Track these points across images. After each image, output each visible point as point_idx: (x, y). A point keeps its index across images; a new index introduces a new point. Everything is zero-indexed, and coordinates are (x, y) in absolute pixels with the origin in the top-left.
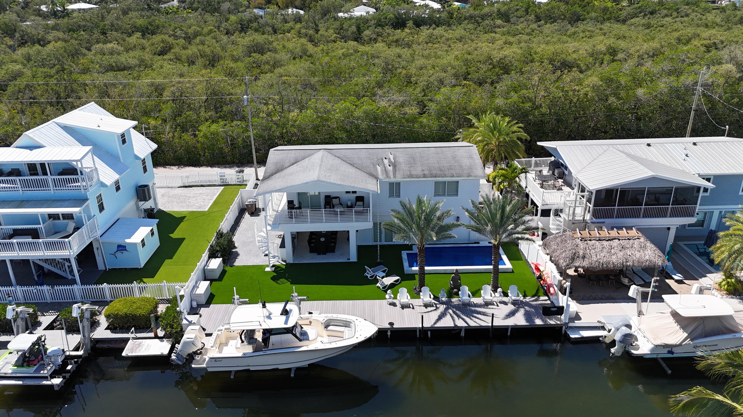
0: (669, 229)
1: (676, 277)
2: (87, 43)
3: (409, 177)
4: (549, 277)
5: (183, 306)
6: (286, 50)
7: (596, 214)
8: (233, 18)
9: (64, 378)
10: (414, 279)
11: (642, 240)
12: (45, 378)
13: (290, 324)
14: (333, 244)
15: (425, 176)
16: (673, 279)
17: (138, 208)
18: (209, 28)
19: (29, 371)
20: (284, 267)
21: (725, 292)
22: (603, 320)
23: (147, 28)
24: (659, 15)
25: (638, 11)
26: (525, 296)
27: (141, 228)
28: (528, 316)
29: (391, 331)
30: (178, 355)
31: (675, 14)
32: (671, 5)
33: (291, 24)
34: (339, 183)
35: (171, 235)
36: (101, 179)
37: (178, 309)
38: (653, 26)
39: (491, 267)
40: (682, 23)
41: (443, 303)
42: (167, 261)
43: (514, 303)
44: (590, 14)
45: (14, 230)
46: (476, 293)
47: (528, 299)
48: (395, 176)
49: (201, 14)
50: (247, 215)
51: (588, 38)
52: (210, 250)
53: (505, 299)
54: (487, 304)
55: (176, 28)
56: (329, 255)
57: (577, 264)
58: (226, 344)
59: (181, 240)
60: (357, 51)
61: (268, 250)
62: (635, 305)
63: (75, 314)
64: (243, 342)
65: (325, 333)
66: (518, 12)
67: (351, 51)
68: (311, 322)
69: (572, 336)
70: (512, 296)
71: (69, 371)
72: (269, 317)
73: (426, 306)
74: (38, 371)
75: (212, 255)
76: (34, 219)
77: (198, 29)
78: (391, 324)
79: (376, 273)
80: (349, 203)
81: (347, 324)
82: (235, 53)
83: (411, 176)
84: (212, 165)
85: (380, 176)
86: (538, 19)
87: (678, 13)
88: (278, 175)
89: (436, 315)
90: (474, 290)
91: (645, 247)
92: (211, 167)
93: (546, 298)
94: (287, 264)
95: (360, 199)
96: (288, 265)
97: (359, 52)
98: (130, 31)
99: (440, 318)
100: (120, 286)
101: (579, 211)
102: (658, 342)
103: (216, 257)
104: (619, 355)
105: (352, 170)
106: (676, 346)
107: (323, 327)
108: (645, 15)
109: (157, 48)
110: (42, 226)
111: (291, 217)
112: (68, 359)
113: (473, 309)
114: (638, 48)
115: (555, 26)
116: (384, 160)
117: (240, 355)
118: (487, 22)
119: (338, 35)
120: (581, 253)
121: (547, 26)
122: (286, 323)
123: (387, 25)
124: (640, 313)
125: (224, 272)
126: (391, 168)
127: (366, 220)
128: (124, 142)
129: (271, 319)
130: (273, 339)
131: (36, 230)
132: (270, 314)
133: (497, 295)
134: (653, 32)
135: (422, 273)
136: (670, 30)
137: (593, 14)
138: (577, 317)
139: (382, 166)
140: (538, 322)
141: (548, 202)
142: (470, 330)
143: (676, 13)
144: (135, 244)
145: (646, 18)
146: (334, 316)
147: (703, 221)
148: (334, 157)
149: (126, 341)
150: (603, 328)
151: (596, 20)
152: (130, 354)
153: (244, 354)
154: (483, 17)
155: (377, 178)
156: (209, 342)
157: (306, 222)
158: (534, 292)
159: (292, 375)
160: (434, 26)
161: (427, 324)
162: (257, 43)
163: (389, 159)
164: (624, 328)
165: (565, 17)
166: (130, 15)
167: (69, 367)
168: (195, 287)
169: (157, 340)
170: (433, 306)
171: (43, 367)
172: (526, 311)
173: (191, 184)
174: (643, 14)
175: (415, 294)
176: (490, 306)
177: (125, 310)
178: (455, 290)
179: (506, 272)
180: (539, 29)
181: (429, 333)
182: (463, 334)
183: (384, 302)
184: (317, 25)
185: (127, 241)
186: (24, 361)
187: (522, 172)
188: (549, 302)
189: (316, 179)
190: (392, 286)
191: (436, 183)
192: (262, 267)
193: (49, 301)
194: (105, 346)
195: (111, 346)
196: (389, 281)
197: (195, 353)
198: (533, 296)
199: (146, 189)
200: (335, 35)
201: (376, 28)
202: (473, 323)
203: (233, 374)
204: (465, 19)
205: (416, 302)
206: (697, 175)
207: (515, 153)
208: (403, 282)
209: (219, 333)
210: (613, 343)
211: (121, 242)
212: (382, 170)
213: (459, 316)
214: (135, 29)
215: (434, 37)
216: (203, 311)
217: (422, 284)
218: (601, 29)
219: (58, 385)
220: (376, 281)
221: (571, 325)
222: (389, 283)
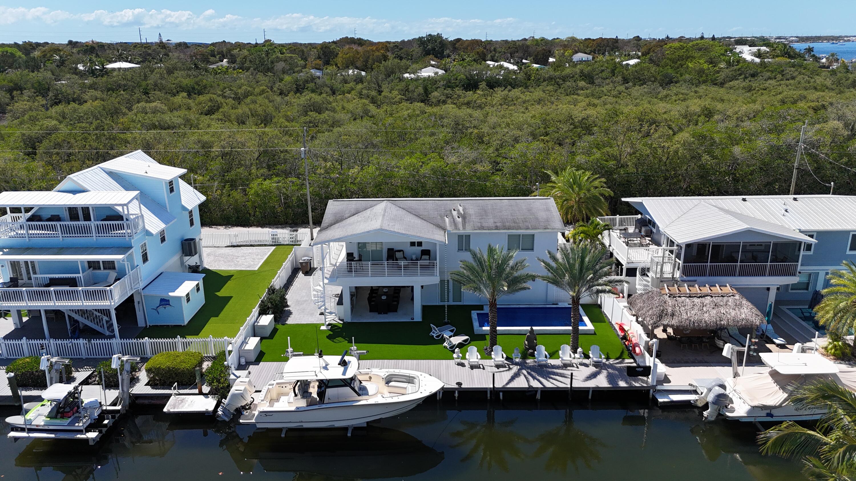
0: (768, 289)
1: (777, 341)
2: (127, 103)
3: (480, 229)
4: (634, 336)
5: (231, 360)
6: (346, 111)
7: (686, 272)
8: (287, 78)
9: (100, 432)
10: (485, 339)
11: (737, 297)
12: (80, 432)
13: (349, 375)
14: (396, 303)
15: (497, 228)
16: (774, 343)
17: (182, 263)
18: (262, 88)
19: (63, 423)
20: (341, 326)
21: (832, 357)
22: (695, 384)
23: (193, 88)
24: (761, 77)
25: (738, 73)
26: (608, 358)
27: (186, 282)
28: (611, 378)
29: (459, 392)
30: (224, 410)
31: (779, 76)
32: (775, 67)
33: (352, 84)
34: (403, 232)
35: (218, 294)
36: (147, 227)
37: (225, 363)
38: (754, 90)
39: (570, 328)
40: (787, 86)
41: (516, 364)
42: (213, 319)
43: (597, 365)
44: (684, 77)
45: (51, 279)
46: (553, 354)
47: (611, 361)
48: (464, 228)
49: (252, 74)
50: (301, 275)
51: (682, 101)
52: (260, 306)
53: (586, 361)
54: (565, 366)
55: (225, 88)
56: (390, 314)
57: (665, 322)
58: (278, 400)
59: (228, 299)
60: (423, 112)
61: (324, 305)
62: (730, 369)
63: (114, 366)
64: (296, 395)
65: (385, 390)
66: (604, 73)
67: (418, 112)
68: (370, 378)
69: (660, 400)
70: (594, 357)
71: (106, 425)
72: (326, 368)
73: (498, 366)
74: (72, 423)
75: (263, 312)
76: (72, 267)
77: (249, 89)
78: (459, 384)
79: (443, 333)
80: (414, 257)
81: (410, 380)
82: (289, 113)
83: (482, 228)
84: (262, 226)
85: (449, 228)
86: (626, 81)
87: (783, 75)
88: (337, 225)
89: (508, 375)
90: (552, 350)
91: (741, 305)
92: (262, 227)
93: (632, 361)
94: (344, 323)
95: (426, 253)
96: (345, 324)
97: (426, 113)
98: (174, 91)
99: (512, 379)
100: (163, 340)
101: (668, 268)
102: (756, 403)
103: (266, 314)
104: (713, 419)
105: (418, 221)
106: (774, 407)
107: (384, 382)
108: (746, 78)
109: (204, 107)
110: (81, 275)
111: (350, 271)
112: (104, 414)
113: (550, 370)
114: (737, 109)
115: (645, 89)
116: (453, 212)
117: (293, 408)
118: (568, 83)
119: (403, 97)
120: (670, 310)
121: (636, 88)
122: (344, 373)
123: (457, 86)
124: (736, 375)
125: (275, 331)
126: (460, 220)
127: (433, 275)
128: (172, 190)
129: (327, 369)
130: (330, 392)
131: (74, 279)
132: (327, 365)
133: (577, 356)
134: (755, 95)
135: (494, 332)
136: (774, 94)
137: (687, 76)
138: (666, 380)
139: (451, 217)
140: (622, 384)
141: (633, 260)
142: (546, 392)
143: (780, 76)
144: (179, 298)
145: (747, 81)
146: (397, 371)
147: (808, 284)
148: (399, 208)
149: (168, 396)
150: (695, 392)
151: (691, 82)
152: (172, 410)
153: (297, 408)
154: (564, 79)
155: (444, 229)
156: (258, 398)
157: (367, 276)
158: (618, 355)
159: (349, 435)
160: (509, 87)
161: (499, 384)
162: (314, 103)
163: (458, 211)
164: (717, 388)
165: (656, 79)
166: (176, 75)
167: (106, 422)
168: (245, 342)
169: (202, 396)
170: (505, 367)
171: (78, 419)
172: (608, 373)
173: (239, 244)
174: (743, 76)
175: (487, 354)
176: (569, 368)
177: (168, 364)
178: (530, 351)
179: (587, 333)
180: (626, 91)
181: (501, 394)
182: (538, 396)
183: (452, 362)
184: (380, 86)
185: (171, 294)
186: (58, 412)
187: (605, 229)
188: (635, 365)
189: (379, 227)
190: (461, 346)
191: (510, 236)
192: (316, 326)
193: (84, 357)
194: (146, 402)
195: (153, 402)
196: (457, 340)
197: (244, 408)
198: (617, 359)
199: (192, 242)
200: (400, 96)
201: (445, 89)
202: (548, 384)
203: (284, 432)
204: (544, 81)
205: (486, 362)
206: (798, 231)
207: (598, 210)
208: (472, 343)
209: (270, 387)
210: (706, 407)
211: (163, 295)
212: (450, 222)
213: (534, 378)
214: (181, 89)
215: (509, 99)
216: (252, 368)
217: (494, 343)
218: (696, 92)
219: (93, 439)
220: (443, 340)
221: (659, 387)
222: (457, 343)
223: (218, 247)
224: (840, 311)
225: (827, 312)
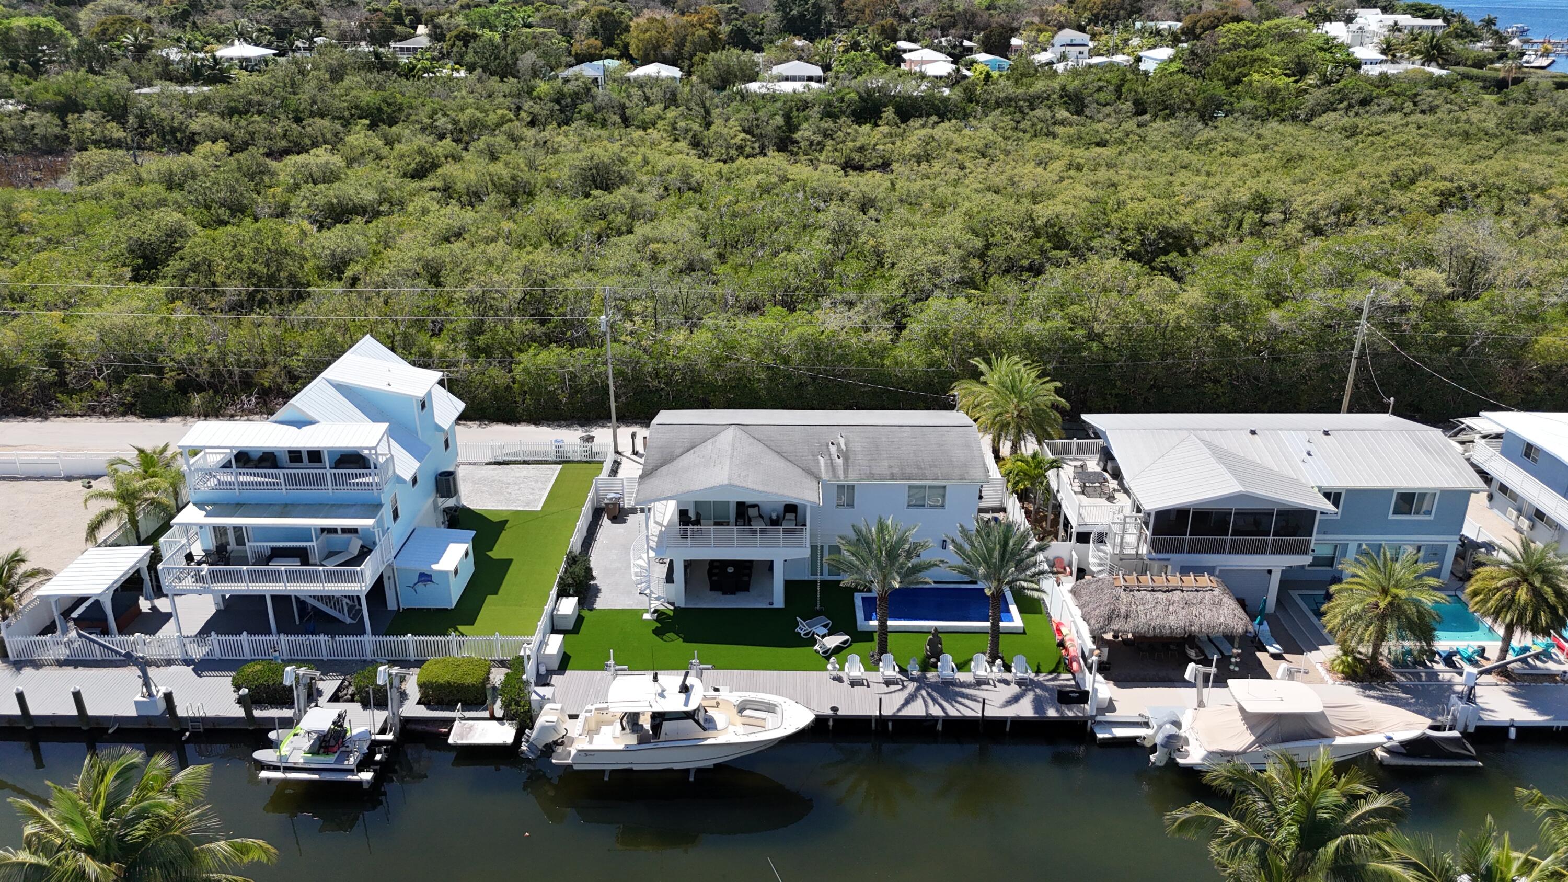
0: (1270, 572)
1: (1271, 650)
3: (868, 479)
5: (529, 674)
6: (650, 168)
7: (1156, 546)
8: (543, 87)
9: (374, 771)
10: (872, 640)
11: (1217, 592)
12: (350, 771)
13: (692, 707)
14: (746, 579)
15: (893, 477)
16: (1266, 651)
17: (436, 507)
18: (500, 112)
19: (328, 761)
20: (671, 614)
21: (1340, 675)
22: (1147, 714)
23: (379, 109)
24: (1376, 108)
25: (1338, 97)
26: (1038, 672)
27: (452, 545)
28: (1038, 704)
29: (834, 720)
30: (531, 746)
31: (1409, 106)
32: (1404, 85)
33: (658, 108)
34: (761, 489)
35: (489, 553)
36: (397, 472)
37: (524, 677)
38: (1361, 133)
39: (988, 624)
40: (1419, 128)
41: (913, 679)
42: (490, 599)
43: (1021, 682)
44: (1242, 102)
45: (273, 549)
46: (962, 666)
47: (1041, 677)
48: (846, 477)
49: (480, 80)
50: (606, 521)
51: (1233, 156)
52: (559, 584)
53: (1007, 676)
54: (980, 683)
56: (740, 595)
57: (1116, 627)
58: (597, 731)
59: (507, 563)
60: (784, 179)
61: (648, 587)
63: (380, 682)
64: (623, 729)
65: (738, 719)
66: (1102, 94)
67: (774, 179)
68: (718, 703)
69: (1100, 736)
70: (1017, 672)
71: (378, 763)
72: (662, 695)
73: (888, 683)
74: (340, 760)
75: (563, 593)
76: (304, 533)
77: (478, 114)
78: (835, 709)
79: (813, 629)
80: (774, 516)
81: (770, 708)
82: (554, 175)
83: (871, 476)
84: (536, 420)
85: (824, 476)
86: (1140, 109)
87: (1415, 104)
89: (901, 697)
90: (962, 660)
91: (1220, 603)
92: (535, 424)
93: (1070, 676)
94: (675, 608)
95: (791, 508)
96: (677, 610)
97: (788, 180)
98: (346, 113)
99: (907, 702)
100: (431, 638)
101: (1131, 539)
102: (1214, 748)
103: (568, 595)
104: (1162, 764)
105: (780, 464)
106: (1238, 754)
107: (735, 711)
108: (1350, 106)
109: (409, 164)
110: (314, 543)
111: (684, 536)
112: (375, 745)
113: (957, 689)
114: (1310, 198)
115: (1172, 125)
116: (831, 446)
117: (621, 747)
118: (1038, 112)
119: (748, 137)
120: (1123, 610)
121: (1155, 125)
122: (686, 704)
124: (1201, 704)
125: (580, 620)
126: (840, 461)
127: (800, 545)
128: (423, 406)
129: (664, 697)
130: (667, 725)
131: (304, 550)
132: (663, 691)
133: (995, 669)
134: (1361, 145)
135: (884, 629)
136: (1393, 144)
137: (1248, 103)
138: (1111, 706)
139: (827, 457)
140: (1052, 713)
141: (1088, 520)
142: (950, 722)
143: (1411, 105)
144: (445, 574)
145: (1352, 114)
146: (753, 696)
147: (1333, 558)
148: (752, 440)
149: (449, 722)
150: (1147, 725)
151: (1255, 115)
152: (459, 742)
153: (627, 746)
154: (1033, 102)
155: (818, 479)
156: (574, 729)
157: (708, 545)
158: (1052, 667)
159: (691, 779)
160: (935, 118)
161: (888, 711)
162: (598, 164)
163: (839, 445)
164: (1168, 726)
165: (1193, 104)
166: (347, 82)
167: (378, 757)
168: (543, 643)
169: (495, 722)
170: (897, 684)
171: (347, 754)
172: (1036, 696)
173: (506, 459)
174: (1345, 103)
175: (872, 664)
176: (983, 687)
177: (447, 678)
178: (933, 660)
179: (1011, 632)
180: (1138, 131)
181: (890, 724)
182: (940, 727)
183: (825, 676)
184: (707, 112)
185: (435, 567)
186: (320, 747)
187: (1052, 467)
188: (1073, 683)
189: (726, 482)
190: (838, 650)
191: (911, 487)
192: (637, 613)
194: (419, 727)
195: (427, 729)
196: (833, 641)
197: (556, 743)
198: (1050, 673)
199: (451, 478)
200: (743, 135)
201: (821, 119)
202: (953, 712)
203: (607, 774)
204: (998, 104)
205: (872, 676)
206: (1316, 490)
207: (1046, 431)
208: (855, 645)
209: (588, 715)
210: (1154, 749)
211: (424, 570)
212: (826, 464)
213: (935, 701)
214: (360, 112)
215: (933, 144)
216: (555, 679)
217: (883, 649)
218: (1259, 137)
219: (368, 781)
220: (814, 642)
221: (1099, 718)
222: (833, 646)
223: (475, 464)
224: (1350, 617)
225: (1335, 617)
